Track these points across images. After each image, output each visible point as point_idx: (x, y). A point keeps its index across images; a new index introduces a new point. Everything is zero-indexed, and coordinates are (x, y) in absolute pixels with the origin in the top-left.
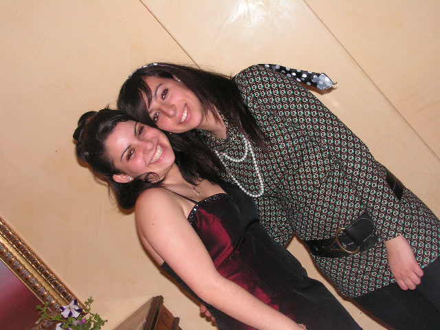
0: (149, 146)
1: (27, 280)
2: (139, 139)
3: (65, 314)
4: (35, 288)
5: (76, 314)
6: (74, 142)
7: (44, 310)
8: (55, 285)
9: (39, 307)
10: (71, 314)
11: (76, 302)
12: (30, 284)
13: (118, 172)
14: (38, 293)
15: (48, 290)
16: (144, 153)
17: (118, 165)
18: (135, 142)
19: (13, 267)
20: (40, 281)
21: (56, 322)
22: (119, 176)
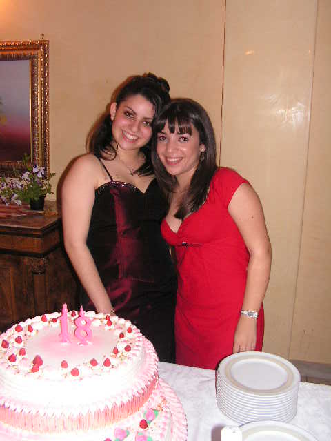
0: (135, 129)
1: (33, 135)
2: (141, 122)
3: (35, 170)
4: (34, 143)
5: (40, 175)
6: (145, 74)
7: (26, 158)
8: (45, 151)
9: (25, 154)
10: (37, 173)
11: (45, 170)
12: (33, 138)
13: (118, 107)
14: (33, 147)
15: (39, 150)
16: (129, 125)
17: (122, 105)
18: (139, 118)
19: (33, 122)
20: (39, 142)
21: (27, 170)
22: (115, 108)
